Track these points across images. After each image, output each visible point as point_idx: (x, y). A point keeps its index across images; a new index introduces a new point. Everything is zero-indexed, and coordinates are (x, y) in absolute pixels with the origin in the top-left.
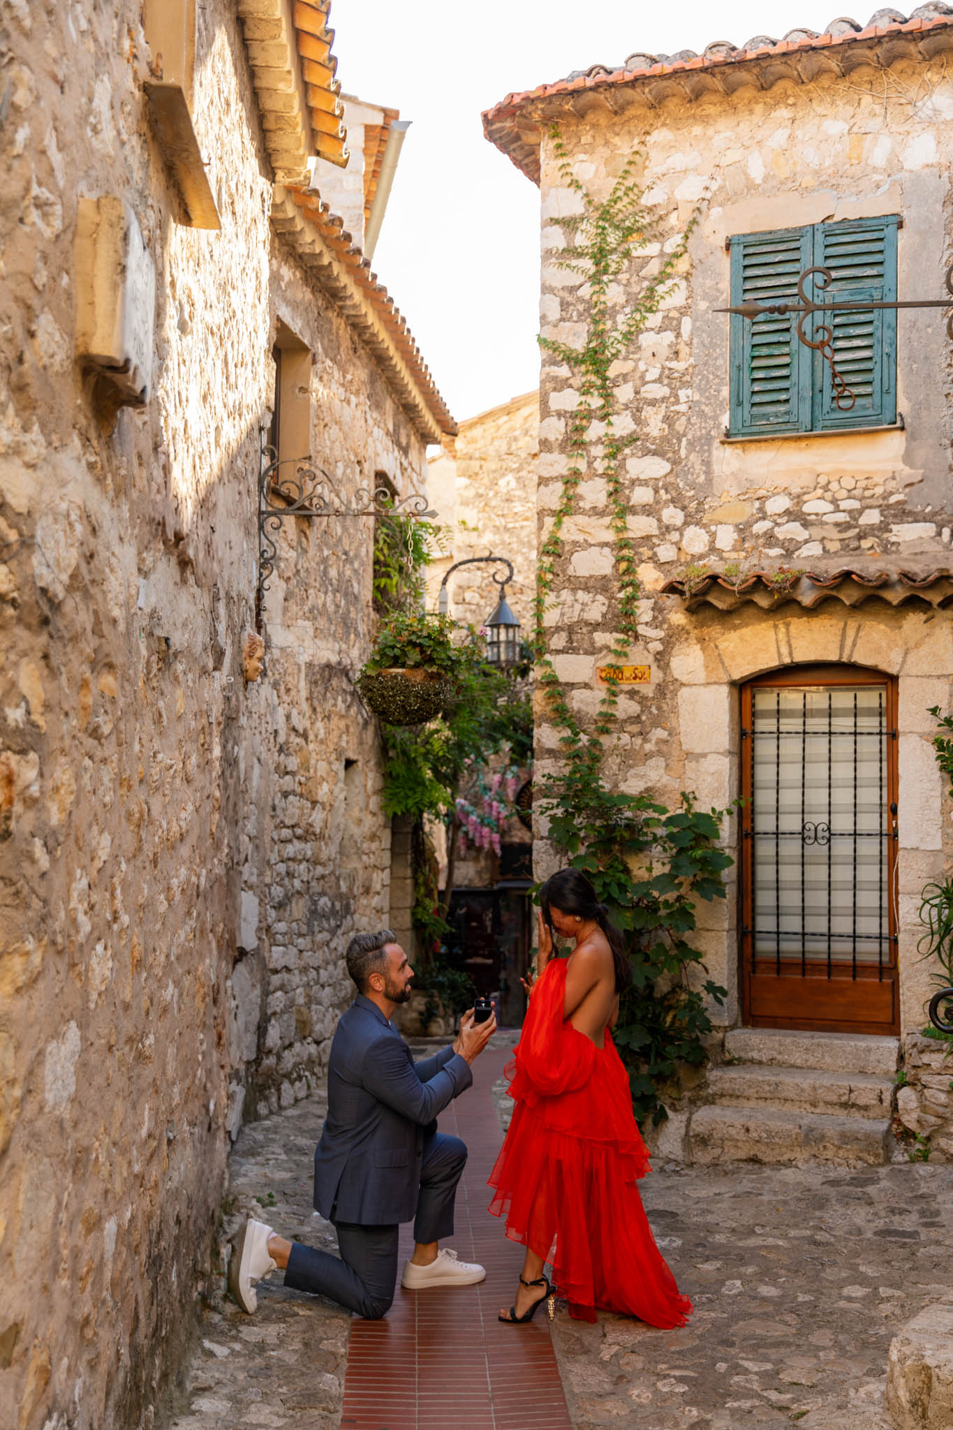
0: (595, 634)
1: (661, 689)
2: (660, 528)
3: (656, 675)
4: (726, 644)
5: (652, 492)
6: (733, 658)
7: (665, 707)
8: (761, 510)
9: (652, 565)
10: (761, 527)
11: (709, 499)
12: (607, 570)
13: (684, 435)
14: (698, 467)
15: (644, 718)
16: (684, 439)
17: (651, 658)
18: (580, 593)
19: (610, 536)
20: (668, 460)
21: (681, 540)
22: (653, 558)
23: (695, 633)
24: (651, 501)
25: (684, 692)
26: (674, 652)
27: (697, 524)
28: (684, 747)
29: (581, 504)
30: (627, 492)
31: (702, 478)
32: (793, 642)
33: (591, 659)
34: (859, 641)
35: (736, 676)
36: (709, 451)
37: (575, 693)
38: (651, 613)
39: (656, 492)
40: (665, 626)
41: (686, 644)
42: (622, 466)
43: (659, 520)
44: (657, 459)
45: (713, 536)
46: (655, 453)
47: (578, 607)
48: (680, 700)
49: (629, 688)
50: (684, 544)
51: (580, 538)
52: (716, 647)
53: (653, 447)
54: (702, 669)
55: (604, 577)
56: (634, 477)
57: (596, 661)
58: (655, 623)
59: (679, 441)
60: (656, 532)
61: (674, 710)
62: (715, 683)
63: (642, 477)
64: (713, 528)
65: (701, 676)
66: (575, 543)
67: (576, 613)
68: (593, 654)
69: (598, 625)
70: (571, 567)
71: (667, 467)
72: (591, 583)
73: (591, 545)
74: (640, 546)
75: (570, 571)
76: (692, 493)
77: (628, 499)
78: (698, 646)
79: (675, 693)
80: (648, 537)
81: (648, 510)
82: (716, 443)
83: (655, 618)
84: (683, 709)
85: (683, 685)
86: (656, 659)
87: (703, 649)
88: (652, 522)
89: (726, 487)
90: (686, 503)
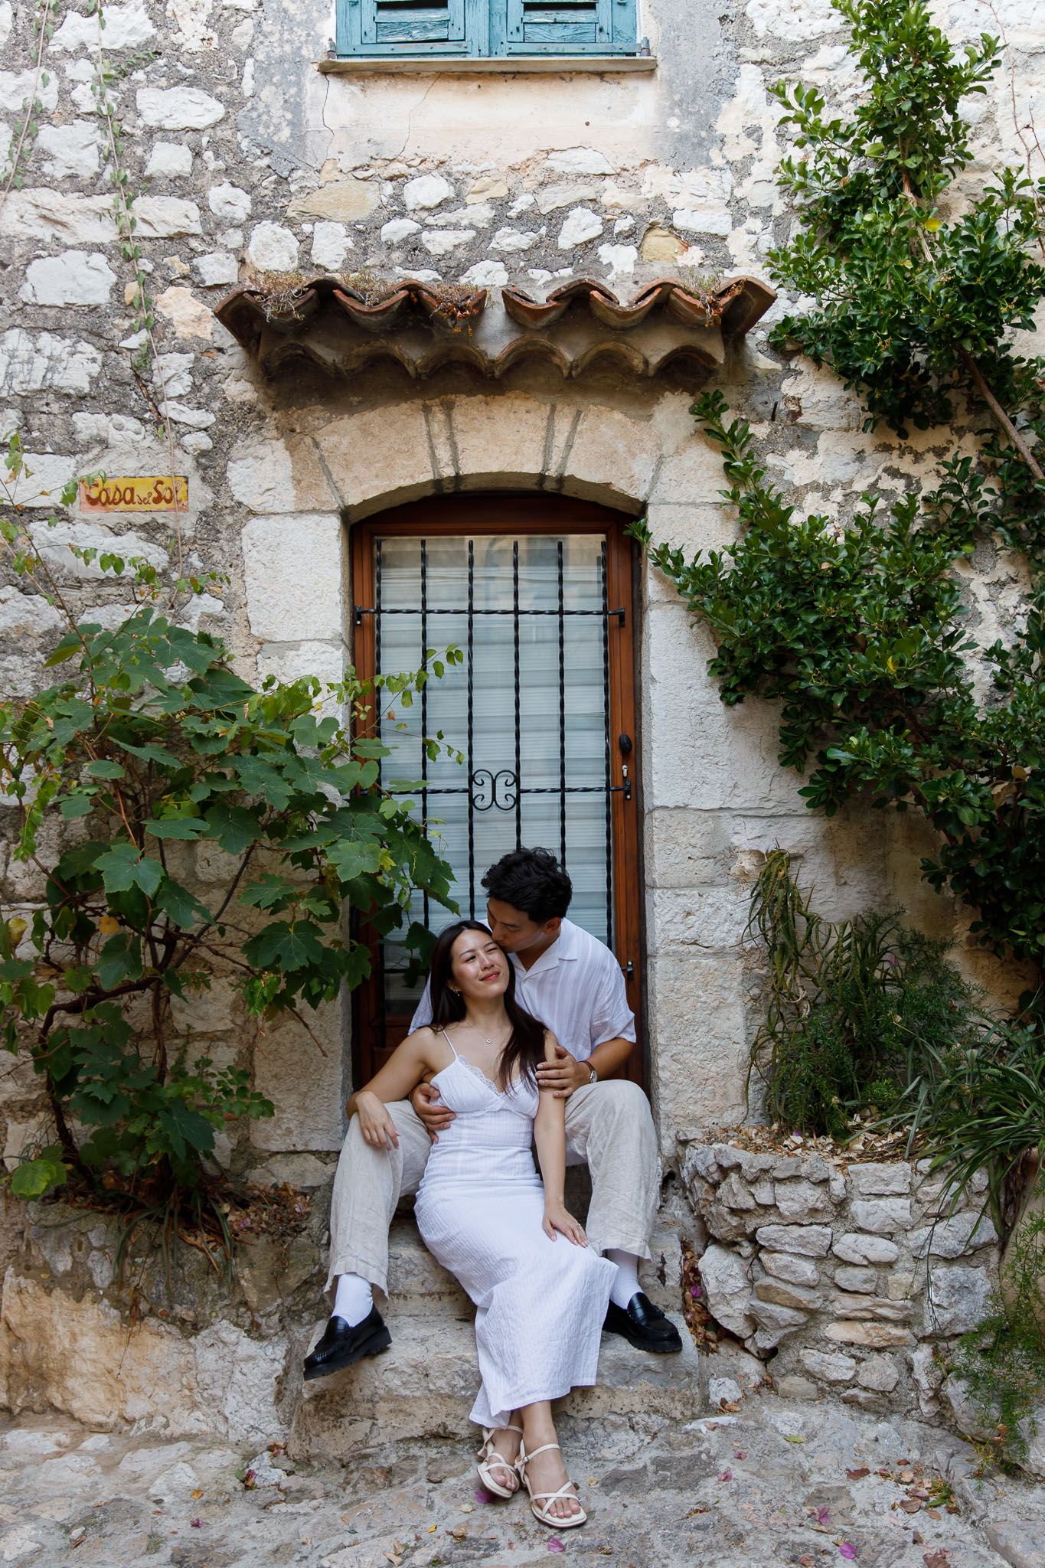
0: (77, 417)
1: (208, 520)
2: (204, 223)
3: (199, 495)
4: (335, 439)
5: (189, 155)
6: (348, 466)
7: (217, 556)
8: (397, 198)
9: (189, 290)
10: (396, 229)
11: (300, 173)
12: (101, 297)
13: (250, 54)
14: (277, 111)
15: (175, 576)
16: (250, 62)
17: (189, 463)
18: (45, 335)
19: (105, 233)
20: (219, 98)
21: (245, 246)
22: (192, 278)
23: (273, 418)
24: (187, 169)
25: (254, 526)
26: (234, 453)
27: (275, 220)
28: (253, 631)
29: (47, 167)
30: (139, 151)
31: (285, 133)
32: (458, 438)
33: (70, 461)
34: (577, 441)
35: (354, 498)
36: (299, 84)
37: (37, 528)
38: (188, 379)
39: (197, 155)
40: (216, 405)
41: (257, 438)
42: (129, 103)
43: (203, 208)
44: (198, 94)
45: (306, 240)
46: (193, 82)
47: (41, 363)
48: (246, 544)
49: (147, 518)
50: (251, 254)
51: (45, 233)
52: (316, 445)
53: (190, 72)
54: (290, 485)
55: (94, 309)
56: (155, 124)
57: (80, 466)
58: (196, 397)
59: (241, 64)
60: (197, 229)
61: (236, 560)
62: (314, 511)
63: (168, 124)
64: (307, 228)
65: (287, 498)
66: (35, 242)
67: (38, 375)
68: (74, 454)
69: (83, 398)
70: (27, 287)
71: (219, 110)
72: (68, 319)
73: (67, 248)
74: (166, 254)
75: (25, 294)
76: (266, 161)
77: (142, 164)
78: (280, 444)
79: (236, 531)
80: (181, 237)
81: (181, 186)
82: (312, 71)
83: (196, 388)
84: (252, 559)
85: (252, 513)
86: (199, 465)
87: (291, 449)
88: (190, 207)
89: (332, 153)
90: (255, 178)
